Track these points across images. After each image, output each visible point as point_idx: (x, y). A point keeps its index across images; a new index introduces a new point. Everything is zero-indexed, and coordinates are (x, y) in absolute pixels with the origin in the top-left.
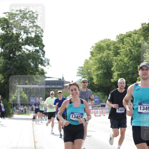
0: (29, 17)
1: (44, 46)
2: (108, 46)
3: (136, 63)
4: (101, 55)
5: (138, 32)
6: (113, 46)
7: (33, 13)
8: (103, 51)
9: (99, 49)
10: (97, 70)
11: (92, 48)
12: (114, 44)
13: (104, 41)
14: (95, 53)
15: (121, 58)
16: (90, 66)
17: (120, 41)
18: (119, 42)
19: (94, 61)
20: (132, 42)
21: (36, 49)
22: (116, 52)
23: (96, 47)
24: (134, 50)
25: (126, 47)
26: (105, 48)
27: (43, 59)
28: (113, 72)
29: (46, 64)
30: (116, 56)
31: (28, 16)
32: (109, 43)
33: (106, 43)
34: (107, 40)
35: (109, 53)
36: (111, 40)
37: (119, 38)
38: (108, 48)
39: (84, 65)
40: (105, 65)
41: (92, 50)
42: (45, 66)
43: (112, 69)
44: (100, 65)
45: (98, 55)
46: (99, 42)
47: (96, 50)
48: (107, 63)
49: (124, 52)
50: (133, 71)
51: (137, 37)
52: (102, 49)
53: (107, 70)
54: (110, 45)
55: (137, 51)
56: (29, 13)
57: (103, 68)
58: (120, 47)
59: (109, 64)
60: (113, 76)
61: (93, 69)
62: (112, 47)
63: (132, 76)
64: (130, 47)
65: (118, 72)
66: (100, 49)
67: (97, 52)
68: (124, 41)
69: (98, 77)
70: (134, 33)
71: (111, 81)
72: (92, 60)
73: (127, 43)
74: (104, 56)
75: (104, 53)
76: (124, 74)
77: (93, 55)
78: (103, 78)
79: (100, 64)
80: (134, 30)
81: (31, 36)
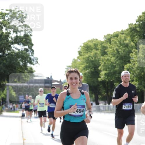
0: (19, 16)
1: (32, 45)
2: (96, 46)
3: (123, 63)
4: (89, 55)
5: (125, 32)
6: (101, 46)
7: (22, 13)
8: (90, 50)
9: (86, 49)
10: (84, 69)
11: (80, 48)
12: (101, 44)
13: (91, 41)
14: (83, 53)
15: (108, 58)
16: (78, 65)
17: (107, 40)
18: (106, 42)
19: (82, 60)
20: (119, 42)
21: (25, 48)
22: (103, 51)
23: (84, 46)
24: (121, 49)
25: (113, 46)
26: (92, 48)
27: (32, 57)
28: (100, 71)
29: (34, 63)
30: (103, 55)
31: (17, 15)
32: (96, 43)
33: (94, 42)
34: (94, 39)
35: (96, 52)
36: (99, 40)
37: (106, 38)
38: (95, 48)
39: (72, 64)
40: (93, 64)
41: (79, 50)
42: (34, 65)
43: (99, 68)
44: (87, 65)
45: (85, 54)
46: (87, 42)
47: (84, 50)
48: (94, 63)
49: (111, 52)
50: (120, 70)
51: (124, 37)
52: (90, 49)
53: (95, 69)
54: (97, 45)
55: (124, 52)
56: (18, 13)
57: (91, 67)
58: (107, 47)
59: (96, 63)
60: (100, 75)
61: (81, 68)
62: (99, 47)
63: (119, 75)
64: (117, 47)
65: (105, 72)
66: (88, 49)
67: (84, 51)
68: (111, 41)
69: (86, 76)
70: (121, 33)
71: (98, 81)
72: (80, 59)
73: (114, 43)
74: (91, 55)
75: (91, 52)
76: (111, 73)
77: (81, 55)
78: (91, 78)
79: (87, 63)
80: (121, 31)
81: (20, 35)
